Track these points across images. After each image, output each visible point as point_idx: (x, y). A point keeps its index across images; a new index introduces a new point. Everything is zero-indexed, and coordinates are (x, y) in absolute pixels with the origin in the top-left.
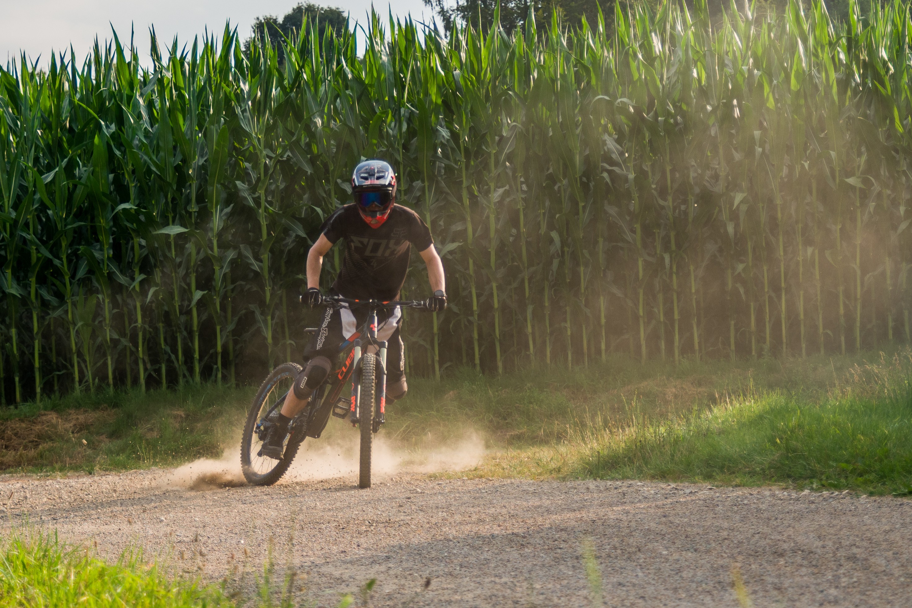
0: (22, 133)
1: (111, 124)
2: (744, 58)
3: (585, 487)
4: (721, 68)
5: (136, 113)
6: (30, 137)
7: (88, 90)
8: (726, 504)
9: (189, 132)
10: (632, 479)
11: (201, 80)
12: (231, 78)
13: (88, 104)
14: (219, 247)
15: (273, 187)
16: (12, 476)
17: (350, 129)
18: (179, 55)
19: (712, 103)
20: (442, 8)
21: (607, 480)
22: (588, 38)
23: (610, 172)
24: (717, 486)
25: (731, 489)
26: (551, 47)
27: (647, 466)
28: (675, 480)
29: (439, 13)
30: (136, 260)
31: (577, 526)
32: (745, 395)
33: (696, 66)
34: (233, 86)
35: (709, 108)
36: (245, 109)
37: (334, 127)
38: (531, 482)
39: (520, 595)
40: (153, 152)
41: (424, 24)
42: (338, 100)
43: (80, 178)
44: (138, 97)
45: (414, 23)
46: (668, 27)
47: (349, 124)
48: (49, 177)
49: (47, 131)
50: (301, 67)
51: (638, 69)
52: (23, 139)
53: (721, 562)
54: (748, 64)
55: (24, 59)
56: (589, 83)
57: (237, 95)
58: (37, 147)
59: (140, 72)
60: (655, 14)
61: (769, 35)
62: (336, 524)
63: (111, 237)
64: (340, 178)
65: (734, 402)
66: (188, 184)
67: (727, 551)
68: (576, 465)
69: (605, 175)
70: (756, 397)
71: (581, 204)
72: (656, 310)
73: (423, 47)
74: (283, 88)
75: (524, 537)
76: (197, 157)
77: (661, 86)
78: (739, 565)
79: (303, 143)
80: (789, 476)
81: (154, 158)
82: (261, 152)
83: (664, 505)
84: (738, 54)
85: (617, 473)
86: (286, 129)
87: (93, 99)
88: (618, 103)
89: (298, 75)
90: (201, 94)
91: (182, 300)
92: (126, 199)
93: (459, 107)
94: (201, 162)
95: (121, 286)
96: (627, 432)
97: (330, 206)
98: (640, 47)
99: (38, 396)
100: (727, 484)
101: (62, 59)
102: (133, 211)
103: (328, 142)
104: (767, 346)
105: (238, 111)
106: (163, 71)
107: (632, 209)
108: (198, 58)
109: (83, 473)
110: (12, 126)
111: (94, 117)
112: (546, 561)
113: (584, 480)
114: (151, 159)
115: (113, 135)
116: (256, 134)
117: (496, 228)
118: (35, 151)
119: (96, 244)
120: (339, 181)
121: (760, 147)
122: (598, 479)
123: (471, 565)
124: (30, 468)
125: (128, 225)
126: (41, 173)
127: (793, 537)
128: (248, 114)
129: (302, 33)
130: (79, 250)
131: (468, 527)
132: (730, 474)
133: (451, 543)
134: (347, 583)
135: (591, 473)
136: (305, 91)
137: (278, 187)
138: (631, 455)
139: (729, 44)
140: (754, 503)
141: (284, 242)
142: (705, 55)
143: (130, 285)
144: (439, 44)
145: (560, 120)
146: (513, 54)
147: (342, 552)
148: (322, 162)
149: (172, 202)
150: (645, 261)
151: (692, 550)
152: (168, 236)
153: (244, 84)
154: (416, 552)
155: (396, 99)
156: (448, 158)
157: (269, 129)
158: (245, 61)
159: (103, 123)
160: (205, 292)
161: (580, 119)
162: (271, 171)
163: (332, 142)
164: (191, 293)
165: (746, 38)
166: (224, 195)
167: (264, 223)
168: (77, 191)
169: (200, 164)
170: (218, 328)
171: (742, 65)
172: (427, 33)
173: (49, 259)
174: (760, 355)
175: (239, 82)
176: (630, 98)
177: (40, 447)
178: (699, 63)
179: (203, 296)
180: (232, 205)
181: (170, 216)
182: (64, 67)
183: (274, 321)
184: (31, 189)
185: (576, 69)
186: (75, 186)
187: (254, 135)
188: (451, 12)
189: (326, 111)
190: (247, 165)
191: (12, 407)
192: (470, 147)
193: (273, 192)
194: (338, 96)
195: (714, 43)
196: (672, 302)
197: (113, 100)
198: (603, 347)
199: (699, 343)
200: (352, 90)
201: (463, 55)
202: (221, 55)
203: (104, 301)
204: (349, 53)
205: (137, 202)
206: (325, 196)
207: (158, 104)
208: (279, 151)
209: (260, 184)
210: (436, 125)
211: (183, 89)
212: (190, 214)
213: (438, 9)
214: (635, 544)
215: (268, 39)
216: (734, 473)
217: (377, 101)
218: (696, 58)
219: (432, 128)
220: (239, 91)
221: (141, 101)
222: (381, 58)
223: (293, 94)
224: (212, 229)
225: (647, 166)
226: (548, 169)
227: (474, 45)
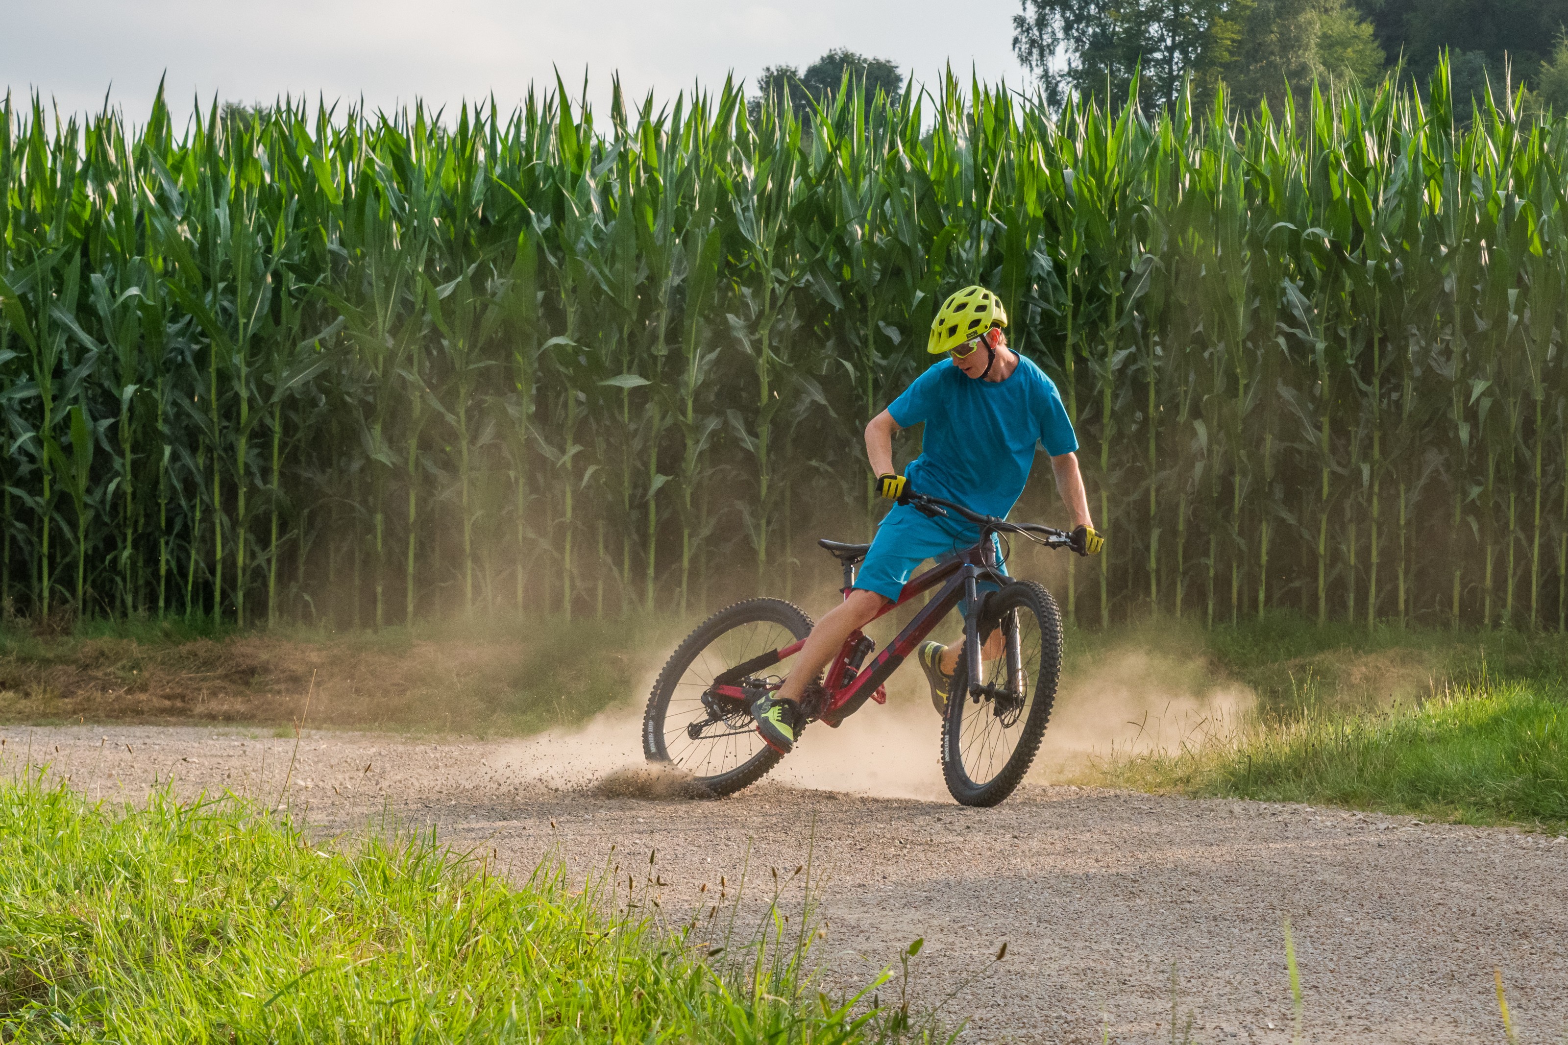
0: (410, 222)
1: (545, 216)
2: (1500, 176)
3: (1226, 809)
4: (1466, 193)
5: (584, 201)
6: (423, 228)
7: (514, 162)
8: (1440, 849)
9: (661, 236)
10: (1298, 802)
11: (683, 157)
12: (729, 159)
13: (514, 184)
14: (695, 410)
15: (781, 326)
16: (364, 736)
17: (903, 245)
18: (654, 118)
19: (1448, 242)
20: (1046, 71)
21: (1260, 800)
22: (1268, 134)
23: (1289, 337)
24: (1426, 822)
25: (1448, 827)
26: (1210, 142)
27: (1321, 783)
28: (1363, 807)
29: (1041, 78)
30: (570, 422)
31: (1214, 868)
32: (1473, 686)
33: (1428, 185)
34: (732, 171)
35: (1444, 249)
36: (748, 207)
37: (880, 242)
38: (1146, 795)
39: (1129, 971)
40: (606, 262)
41: (1023, 96)
42: (888, 202)
43: (494, 294)
44: (587, 178)
45: (1009, 92)
46: (1390, 124)
47: (901, 238)
48: (447, 290)
49: (449, 220)
50: (836, 148)
51: (1341, 184)
52: (411, 230)
53: (1433, 941)
54: (1506, 188)
55: (420, 108)
56: (1265, 199)
57: (736, 185)
58: (432, 243)
59: (594, 142)
60: (1371, 103)
61: (1541, 148)
62: (850, 841)
63: (534, 386)
64: (884, 319)
65: (1457, 695)
66: (655, 313)
67: (1442, 923)
68: (1214, 775)
69: (1281, 340)
70: (1490, 690)
71: (1243, 382)
72: (1344, 548)
73: (1021, 130)
74: (806, 178)
75: (1135, 881)
76: (670, 274)
77: (1372, 212)
78: (1461, 946)
79: (830, 263)
80: (1535, 813)
81: (607, 271)
82: (767, 271)
83: (1345, 845)
84: (1492, 171)
85: (1276, 790)
86: (807, 239)
87: (519, 177)
88: (1308, 235)
89: (830, 159)
90: (682, 180)
91: (635, 486)
92: (560, 331)
93: (1068, 225)
94: (677, 281)
95: (543, 460)
96: (1293, 730)
97: (865, 360)
98: (1347, 151)
99: (410, 616)
100: (1442, 817)
101: (478, 114)
102: (570, 350)
103: (869, 264)
104: (1507, 612)
105: (737, 209)
106: (629, 142)
107: (1317, 393)
108: (682, 124)
109: (470, 737)
110: (397, 209)
111: (520, 204)
112: (1168, 921)
113: (1225, 798)
114: (601, 272)
115: (546, 233)
116: (761, 245)
117: (1112, 409)
118: (429, 250)
119: (510, 394)
120: (881, 324)
121: (1515, 313)
122: (1247, 798)
123: (1055, 920)
124: (392, 724)
125: (562, 369)
126: (436, 284)
127: (1540, 908)
128: (751, 214)
129: (841, 97)
130: (484, 401)
131: (1050, 860)
132: (1447, 804)
133: (1024, 882)
134: (867, 934)
135: (1237, 789)
136: (840, 185)
137: (788, 326)
138: (1297, 765)
139: (1479, 155)
140: (1482, 851)
141: (793, 410)
142: (1442, 169)
143: (559, 459)
144: (1045, 127)
145: (1219, 253)
146: (1155, 149)
147: (859, 886)
148: (857, 293)
149: (629, 339)
150: (1333, 473)
151: (1389, 918)
152: (620, 389)
153: (749, 168)
154: (971, 893)
155: (975, 206)
156: (1047, 300)
157: (782, 241)
158: (752, 135)
159: (532, 213)
160: (670, 478)
161: (1249, 254)
162: (779, 303)
163: (875, 265)
164: (649, 477)
165: (1506, 148)
166: (707, 334)
167: (765, 380)
168: (488, 313)
169: (675, 284)
170: (686, 532)
171: (1497, 189)
172: (1028, 110)
173: (439, 412)
174: (1496, 625)
175: (741, 166)
176: (1327, 229)
177: (408, 693)
178: (1432, 182)
179: (667, 482)
180: (719, 349)
181: (625, 360)
182: (479, 126)
183: (770, 528)
184: (419, 306)
185: (1247, 178)
186: (485, 306)
187: (758, 246)
188: (1059, 79)
189: (869, 217)
190: (746, 291)
191: (369, 631)
192: (1081, 285)
193: (781, 334)
194: (887, 196)
195: (1458, 151)
196: (1369, 537)
197: (550, 180)
198: (1262, 597)
199: (1406, 601)
200: (910, 188)
201: (1079, 146)
202: (716, 123)
203: (517, 479)
204: (909, 132)
205: (577, 335)
206: (859, 344)
207: (617, 189)
208: (794, 274)
209: (763, 321)
210: (1032, 248)
211: (656, 170)
212: (655, 358)
213: (1039, 71)
214: (1302, 903)
215: (788, 104)
216: (1452, 802)
217: (947, 208)
218: (1428, 174)
219: (1026, 254)
220: (739, 179)
221: (592, 184)
222: (956, 142)
223: (820, 189)
224: (686, 384)
225: (1345, 330)
226: (1196, 326)
227: (1097, 132)
